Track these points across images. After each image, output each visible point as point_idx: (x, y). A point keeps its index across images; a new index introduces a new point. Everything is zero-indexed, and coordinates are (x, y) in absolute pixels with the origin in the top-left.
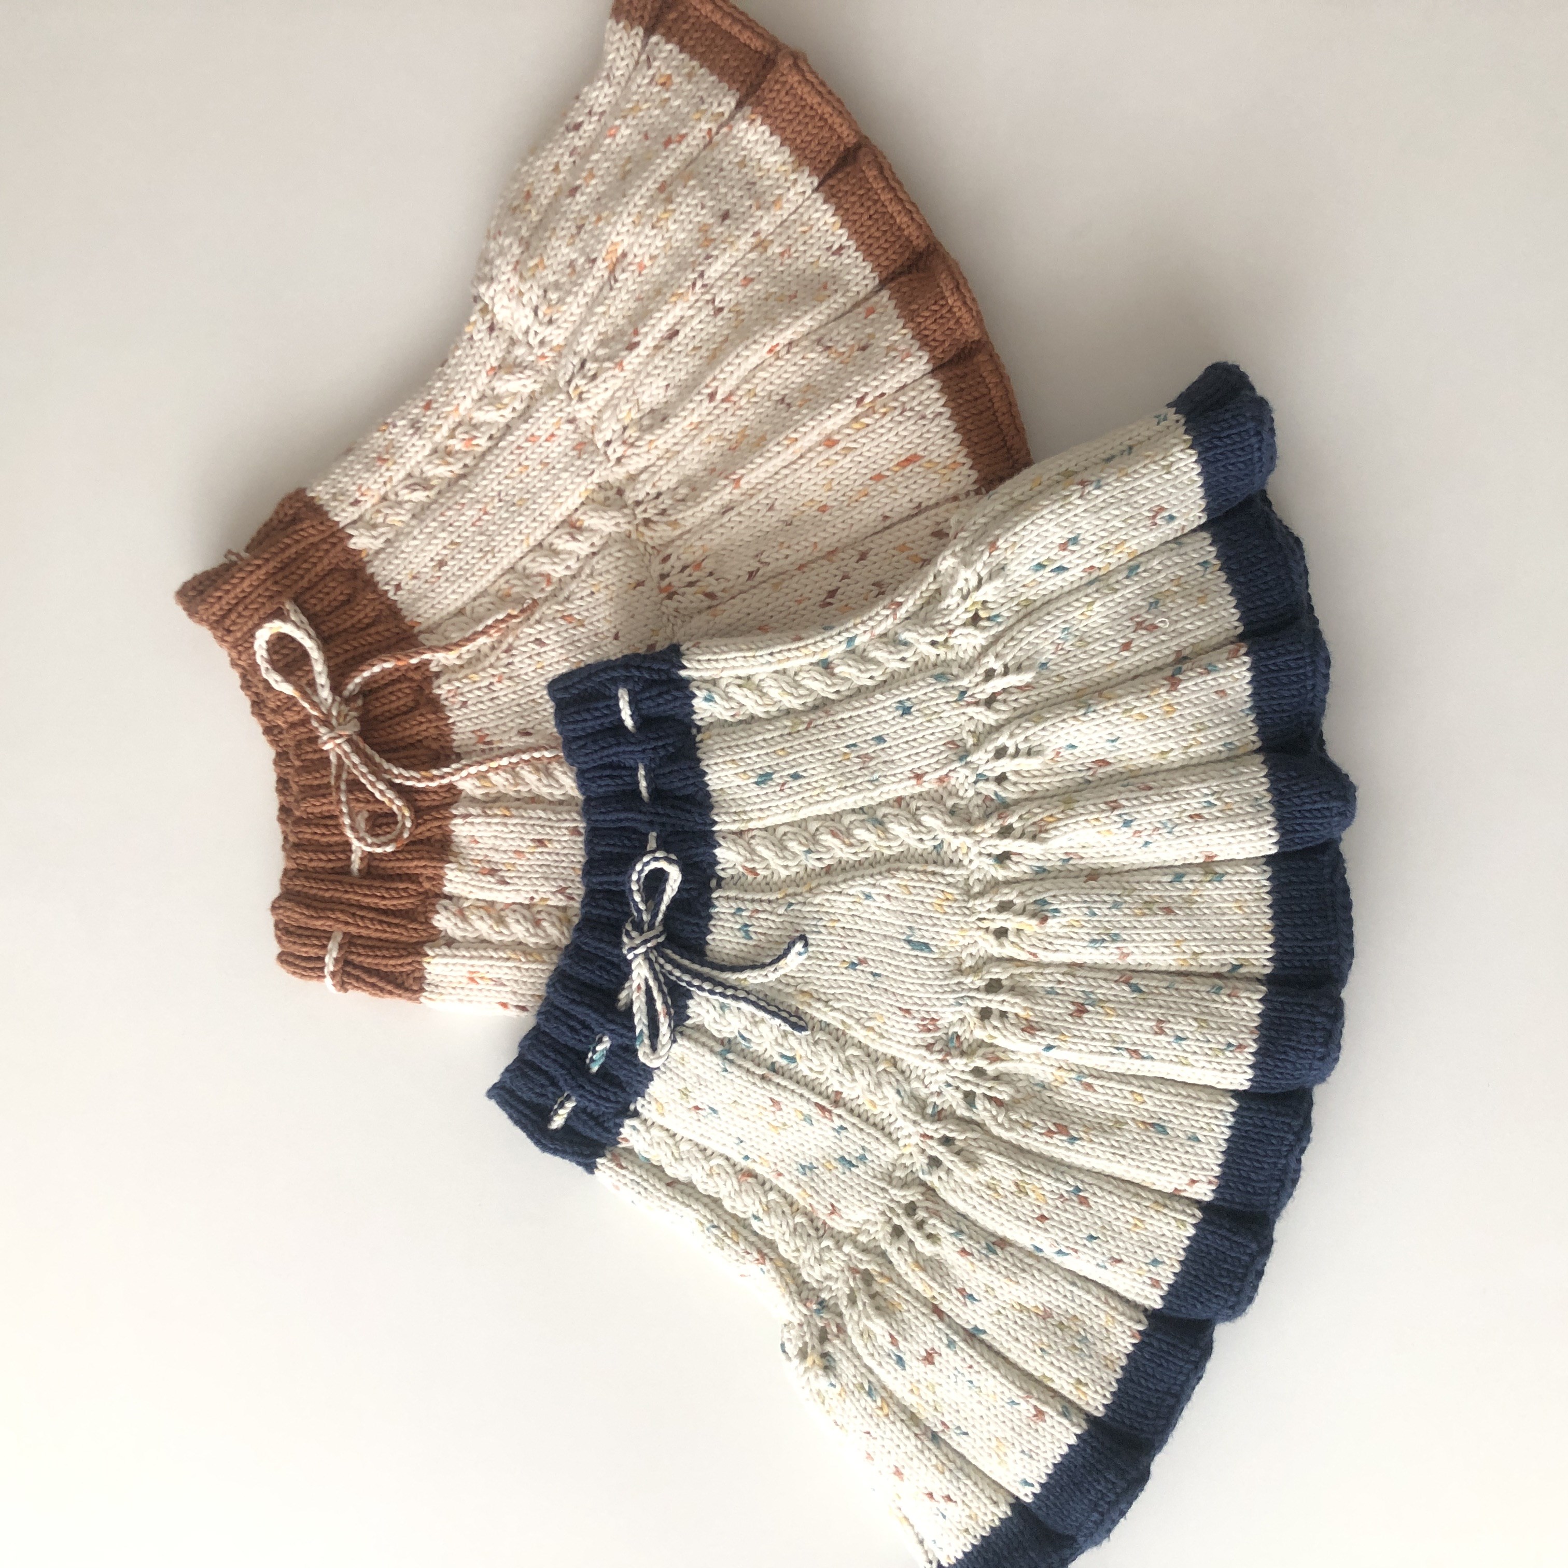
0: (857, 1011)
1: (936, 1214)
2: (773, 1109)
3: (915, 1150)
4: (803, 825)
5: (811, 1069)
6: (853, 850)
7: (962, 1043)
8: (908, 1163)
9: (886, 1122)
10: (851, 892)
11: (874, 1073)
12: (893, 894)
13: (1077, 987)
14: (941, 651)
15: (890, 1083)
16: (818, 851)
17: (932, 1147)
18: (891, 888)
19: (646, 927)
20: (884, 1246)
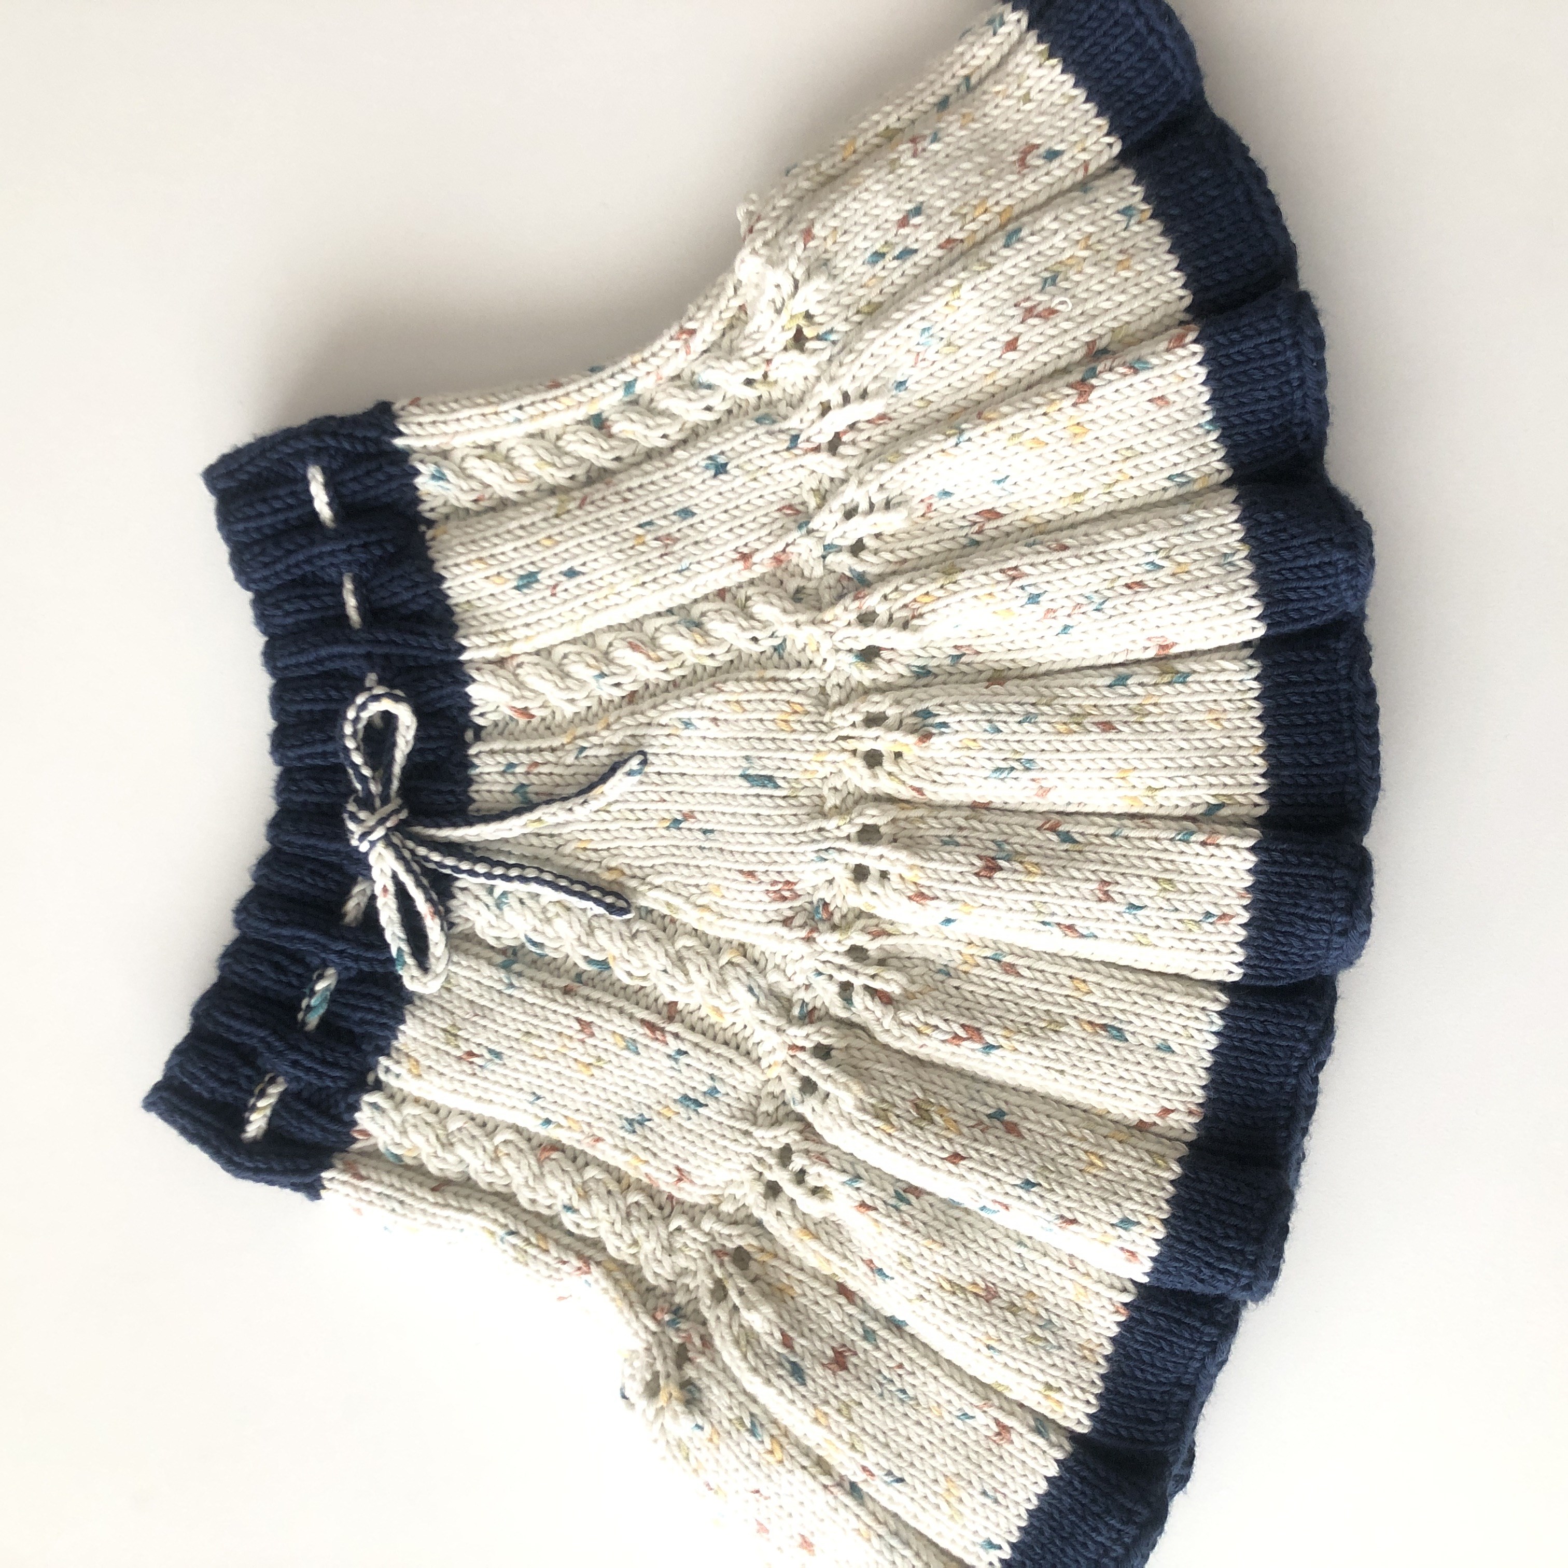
0: (685, 886)
1: (822, 1158)
2: (581, 1036)
3: (783, 1071)
4: (590, 641)
5: (629, 974)
6: (663, 666)
7: (832, 914)
8: (777, 1091)
9: (740, 1037)
10: (663, 721)
11: (715, 967)
12: (720, 716)
13: (985, 833)
14: (762, 390)
15: (738, 979)
16: (614, 674)
17: (804, 1063)
18: (717, 707)
19: (378, 802)
20: (758, 1213)
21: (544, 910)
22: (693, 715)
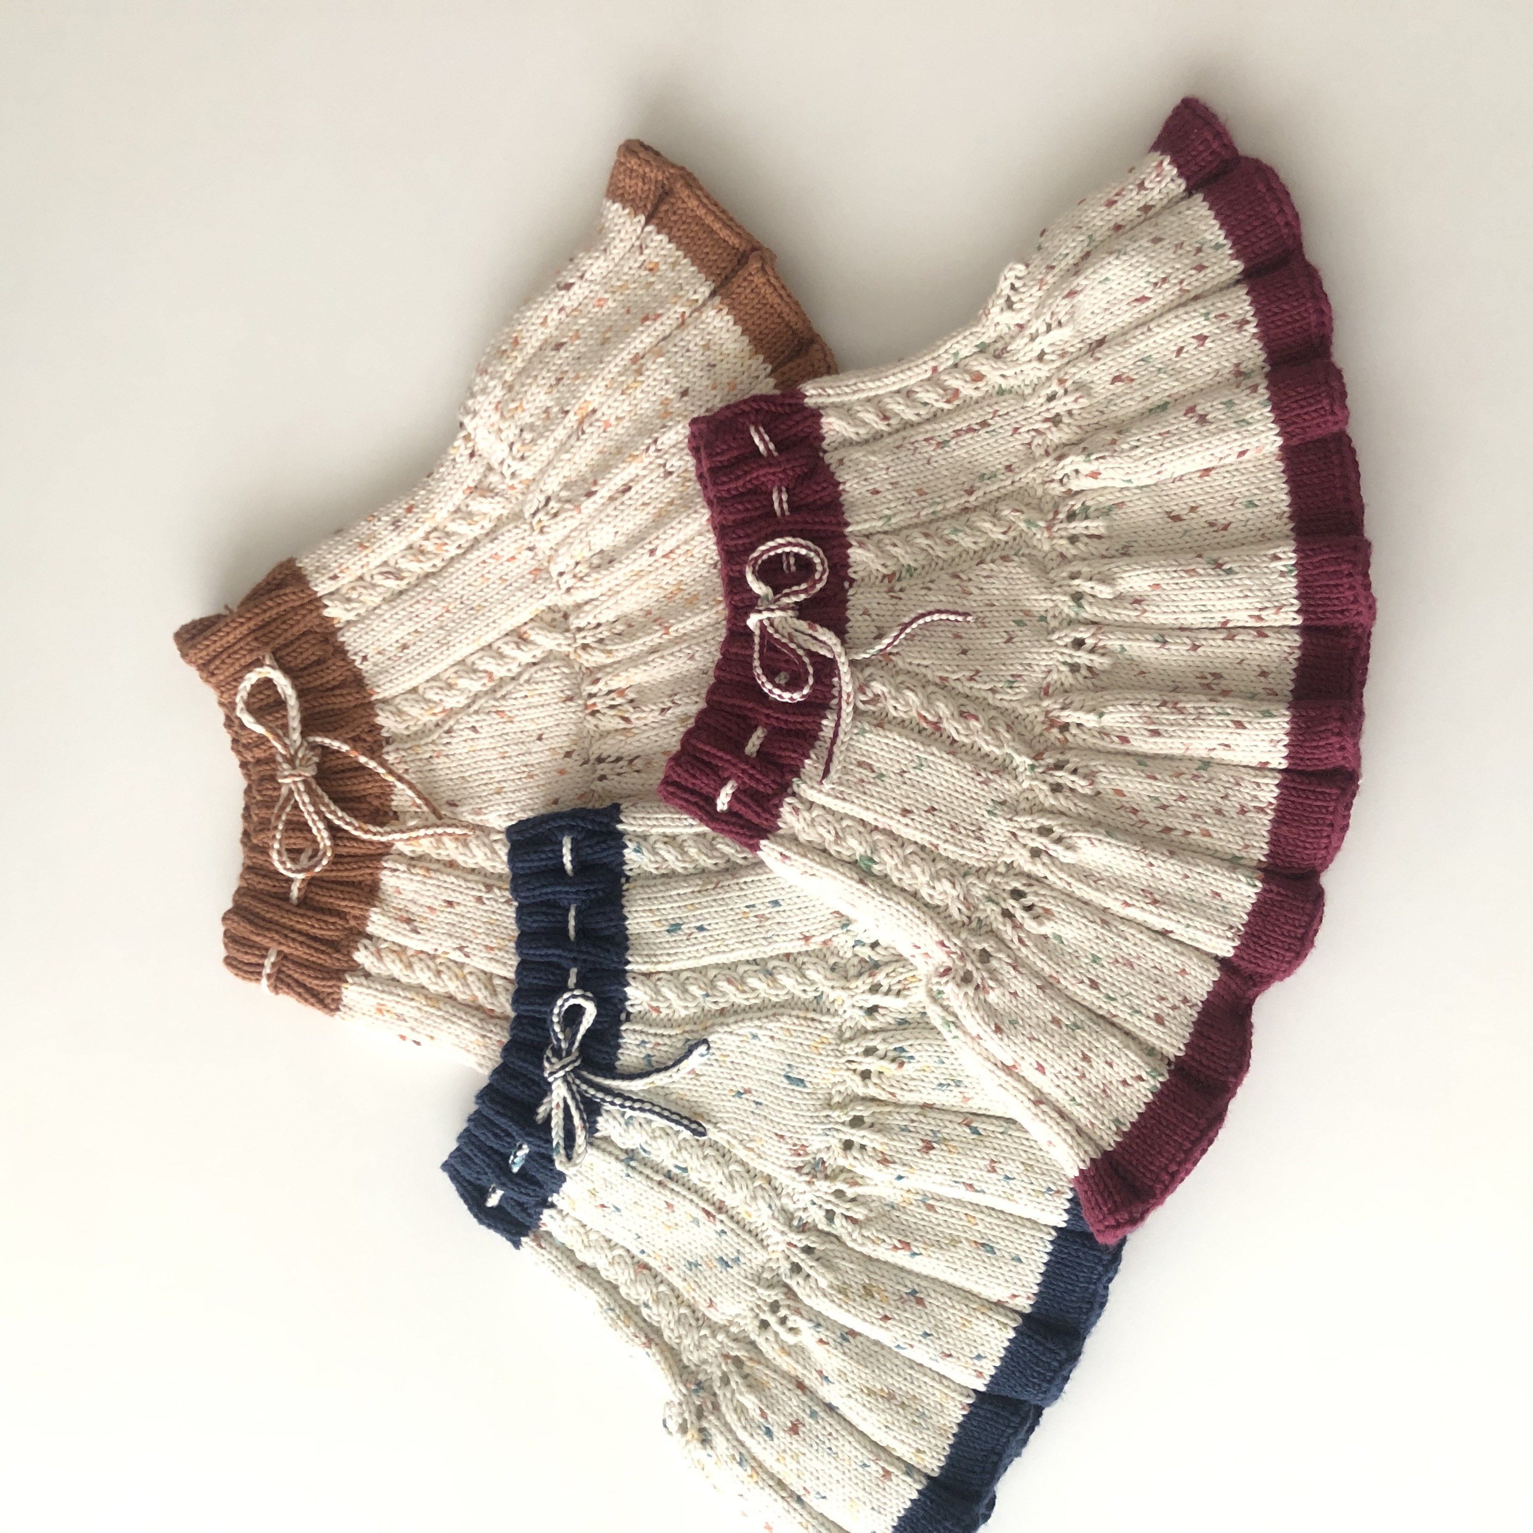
0: (740, 1133)
1: (798, 1312)
2: (667, 1211)
3: (781, 1256)
4: (704, 972)
5: (700, 1179)
6: (745, 996)
7: (826, 1168)
8: (775, 1266)
9: (758, 1230)
10: (740, 1032)
11: (751, 1187)
12: (776, 1036)
13: (927, 1125)
15: (763, 1198)
16: (715, 996)
17: (795, 1255)
18: (775, 1030)
19: (564, 1054)
20: (753, 1337)
21: (653, 1131)
22: (760, 1033)
